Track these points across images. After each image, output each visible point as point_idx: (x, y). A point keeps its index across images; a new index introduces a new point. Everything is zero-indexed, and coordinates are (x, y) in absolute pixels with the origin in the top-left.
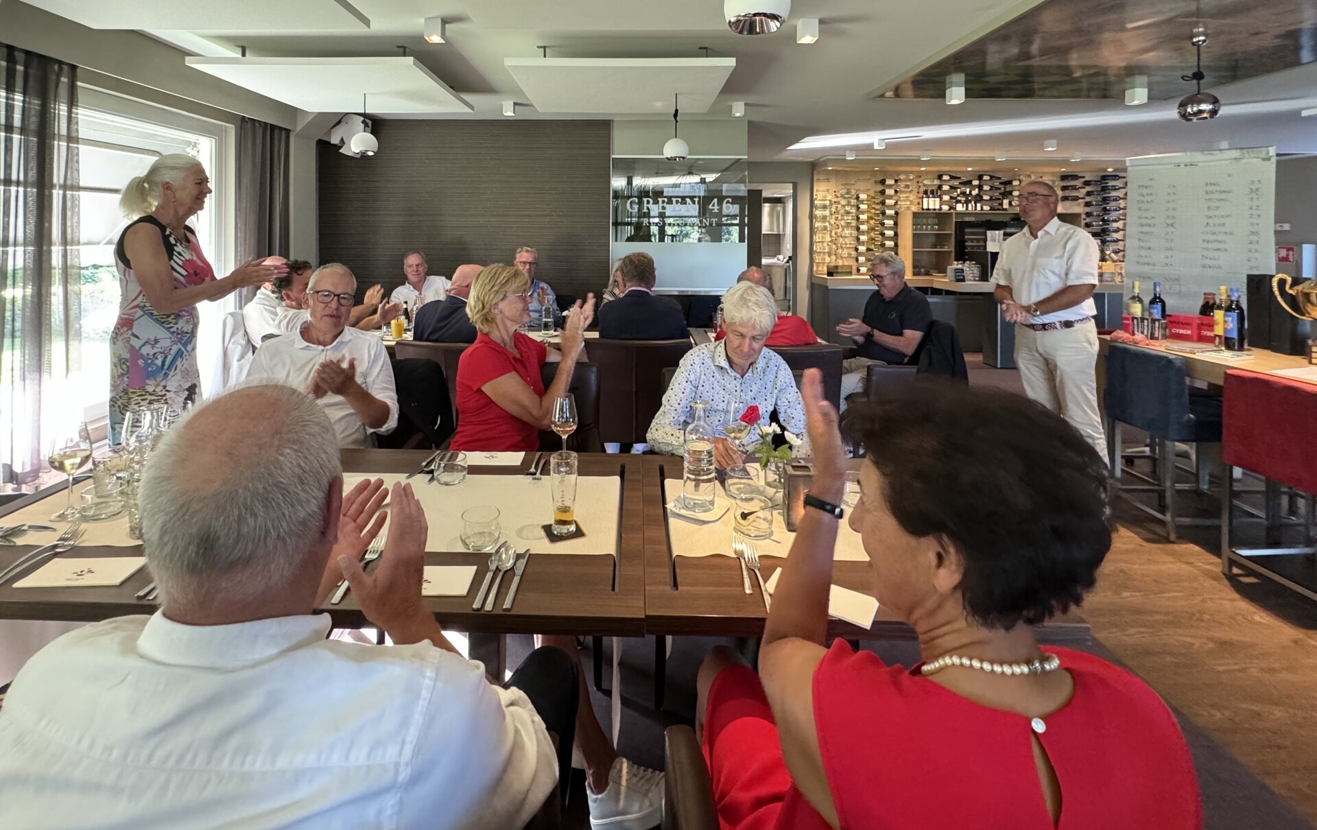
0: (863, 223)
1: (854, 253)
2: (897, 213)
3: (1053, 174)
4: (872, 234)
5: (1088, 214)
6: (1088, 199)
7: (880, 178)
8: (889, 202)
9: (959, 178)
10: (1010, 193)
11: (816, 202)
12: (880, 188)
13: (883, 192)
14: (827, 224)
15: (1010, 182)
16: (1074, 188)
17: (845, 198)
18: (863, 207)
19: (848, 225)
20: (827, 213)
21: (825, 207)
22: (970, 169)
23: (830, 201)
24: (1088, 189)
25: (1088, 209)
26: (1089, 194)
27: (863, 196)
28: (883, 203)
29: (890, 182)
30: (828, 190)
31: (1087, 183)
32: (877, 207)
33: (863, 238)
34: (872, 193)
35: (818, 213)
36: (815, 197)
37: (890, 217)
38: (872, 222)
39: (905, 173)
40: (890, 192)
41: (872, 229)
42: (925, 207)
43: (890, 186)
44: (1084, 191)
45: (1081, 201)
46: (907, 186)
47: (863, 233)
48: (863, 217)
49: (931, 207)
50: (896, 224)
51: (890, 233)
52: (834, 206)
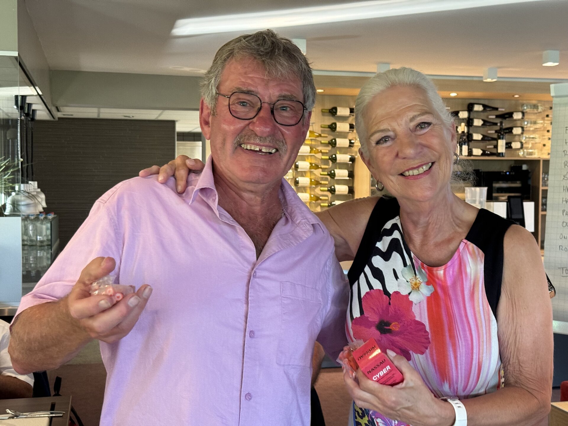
50: (351, 175)
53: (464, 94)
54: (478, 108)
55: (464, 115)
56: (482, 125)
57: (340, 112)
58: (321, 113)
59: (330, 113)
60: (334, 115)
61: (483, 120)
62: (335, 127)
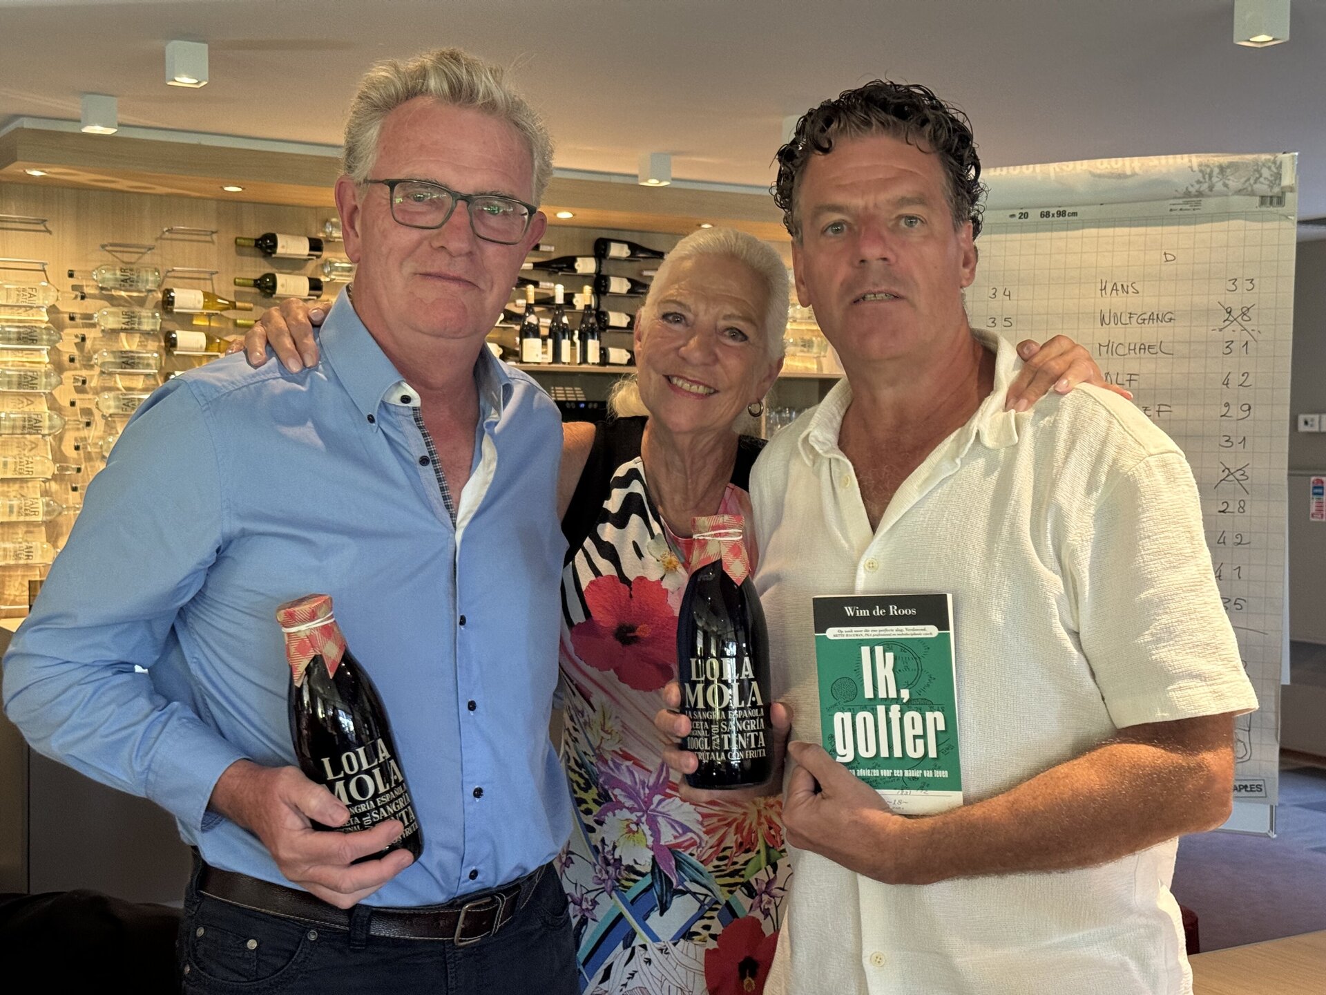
7: (255, 231)
12: (255, 268)
13: (266, 286)
17: (113, 301)
18: (191, 341)
27: (188, 298)
29: (292, 246)
30: (41, 269)
34: (225, 288)
43: (293, 264)
53: (589, 215)
54: (618, 251)
55: (586, 266)
56: (629, 291)
57: (283, 247)
58: (233, 249)
59: (257, 249)
60: (270, 254)
61: (630, 280)
62: (271, 284)
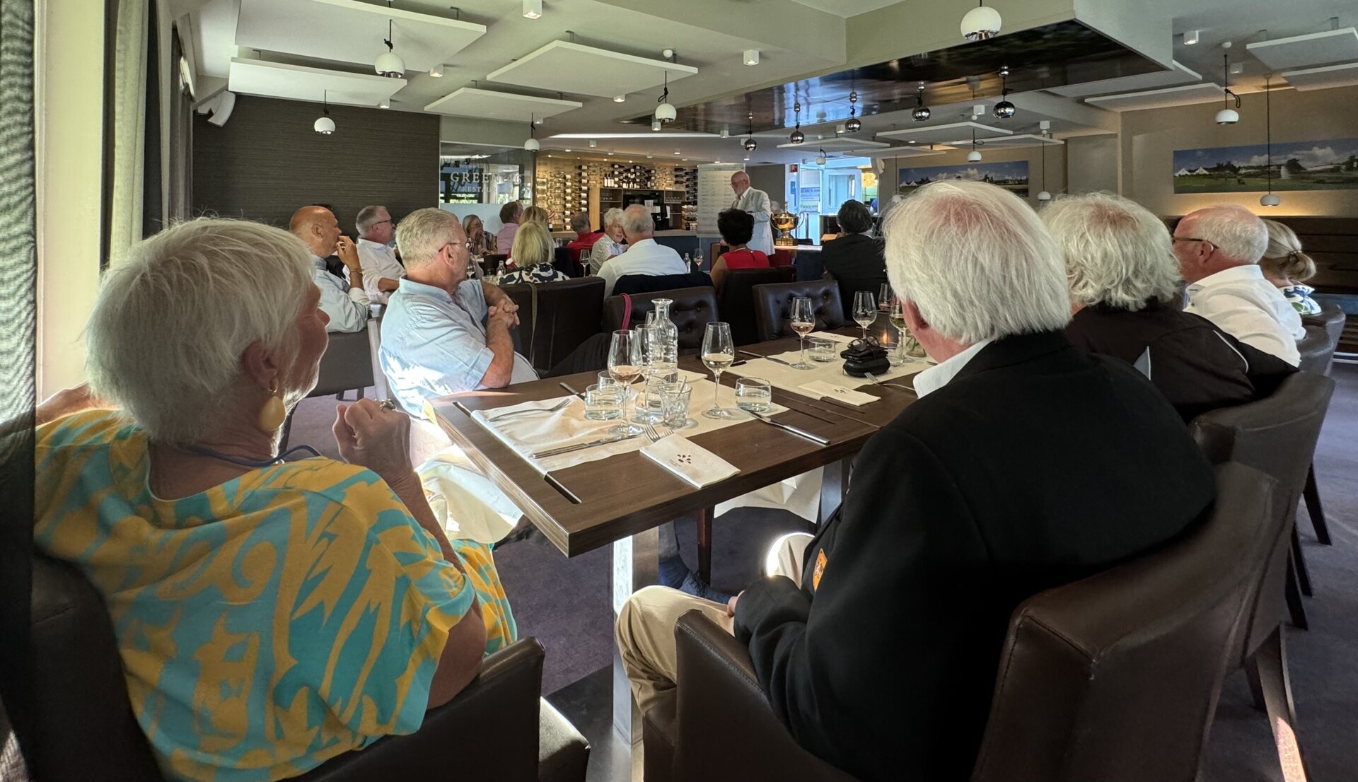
0: (568, 195)
1: (562, 216)
2: (588, 189)
3: (671, 167)
4: (573, 203)
5: (688, 192)
6: (687, 183)
7: (578, 165)
8: (584, 181)
9: (623, 167)
10: (650, 177)
11: (538, 180)
12: (578, 171)
13: (580, 174)
14: (545, 195)
15: (650, 171)
16: (682, 176)
17: (556, 177)
18: (569, 184)
19: (559, 196)
20: (545, 187)
21: (543, 183)
22: (631, 162)
23: (547, 179)
24: (687, 177)
25: (688, 189)
26: (688, 180)
27: (568, 177)
28: (580, 182)
29: (584, 167)
30: (546, 171)
31: (687, 174)
32: (577, 184)
33: (569, 205)
34: (573, 175)
35: (539, 187)
36: (537, 176)
37: (584, 192)
38: (573, 195)
39: (593, 162)
40: (584, 174)
41: (573, 199)
42: (606, 185)
43: (584, 171)
44: (685, 178)
45: (684, 184)
46: (594, 171)
47: (568, 202)
48: (569, 191)
49: (609, 185)
50: (588, 196)
51: (584, 202)
52: (549, 183)
